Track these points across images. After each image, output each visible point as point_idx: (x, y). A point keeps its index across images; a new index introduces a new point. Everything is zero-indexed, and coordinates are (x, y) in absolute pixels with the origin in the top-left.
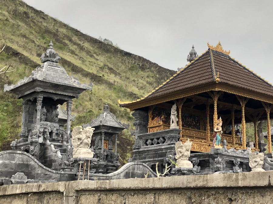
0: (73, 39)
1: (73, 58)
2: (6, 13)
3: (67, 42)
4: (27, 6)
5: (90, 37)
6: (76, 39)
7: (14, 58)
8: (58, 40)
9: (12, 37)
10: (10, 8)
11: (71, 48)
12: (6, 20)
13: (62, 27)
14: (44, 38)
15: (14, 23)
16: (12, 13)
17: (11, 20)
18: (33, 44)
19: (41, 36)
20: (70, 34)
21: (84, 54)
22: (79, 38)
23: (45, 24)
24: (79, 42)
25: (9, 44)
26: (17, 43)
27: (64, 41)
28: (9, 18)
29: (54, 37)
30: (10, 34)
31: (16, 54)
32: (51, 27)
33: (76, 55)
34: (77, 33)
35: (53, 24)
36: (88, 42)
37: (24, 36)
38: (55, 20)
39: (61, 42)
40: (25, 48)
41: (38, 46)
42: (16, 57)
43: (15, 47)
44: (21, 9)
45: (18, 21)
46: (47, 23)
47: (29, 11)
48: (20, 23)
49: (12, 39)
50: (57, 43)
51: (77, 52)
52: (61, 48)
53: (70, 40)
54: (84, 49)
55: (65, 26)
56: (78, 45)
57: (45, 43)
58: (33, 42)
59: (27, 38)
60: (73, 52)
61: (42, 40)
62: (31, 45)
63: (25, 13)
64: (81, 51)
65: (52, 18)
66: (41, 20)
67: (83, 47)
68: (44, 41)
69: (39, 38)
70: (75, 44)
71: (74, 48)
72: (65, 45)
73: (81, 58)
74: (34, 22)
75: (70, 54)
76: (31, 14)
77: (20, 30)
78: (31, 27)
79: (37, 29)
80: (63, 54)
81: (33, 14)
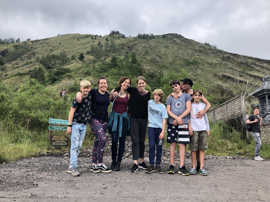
0: (257, 63)
1: (259, 74)
2: (219, 60)
3: (253, 66)
4: (228, 53)
5: (267, 60)
6: (258, 63)
7: (229, 80)
8: (248, 66)
9: (225, 70)
10: (220, 56)
11: (257, 69)
12: (221, 63)
13: (249, 59)
14: (240, 67)
15: (225, 63)
16: (222, 59)
17: (223, 62)
18: (236, 71)
19: (238, 66)
20: (254, 61)
21: (265, 70)
22: (260, 62)
23: (240, 60)
24: (261, 65)
25: (225, 74)
26: (228, 72)
27: (251, 66)
28: (222, 62)
29: (246, 65)
30: (224, 69)
31: (229, 78)
32: (243, 61)
33: (261, 72)
34: (258, 60)
35: (244, 59)
36: (266, 63)
37: (231, 68)
38: (244, 56)
39: (250, 67)
40: (232, 74)
41: (239, 72)
42: (229, 79)
43: (228, 74)
44: (226, 56)
45: (226, 62)
46: (240, 59)
47: (230, 56)
48: (227, 63)
49: (225, 71)
50: (248, 68)
51: (261, 70)
52: (251, 70)
53: (255, 65)
54: (264, 67)
55: (251, 58)
56: (261, 66)
57: (242, 69)
58: (236, 70)
59: (232, 69)
60: (258, 71)
61: (240, 68)
62: (235, 72)
63: (228, 57)
64: (263, 69)
65: (243, 56)
66: (237, 58)
67: (263, 66)
68: (241, 68)
69: (238, 67)
70: (258, 66)
71: (258, 68)
72: (253, 68)
73: (264, 72)
74: (233, 60)
75: (257, 72)
76: (231, 57)
77: (228, 66)
78: (232, 63)
79: (236, 63)
80: (253, 73)
81: (232, 57)
